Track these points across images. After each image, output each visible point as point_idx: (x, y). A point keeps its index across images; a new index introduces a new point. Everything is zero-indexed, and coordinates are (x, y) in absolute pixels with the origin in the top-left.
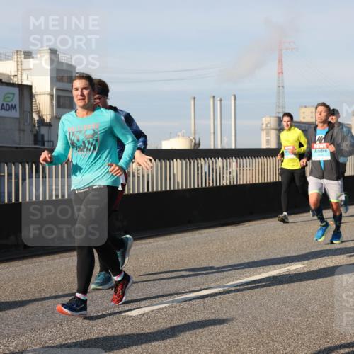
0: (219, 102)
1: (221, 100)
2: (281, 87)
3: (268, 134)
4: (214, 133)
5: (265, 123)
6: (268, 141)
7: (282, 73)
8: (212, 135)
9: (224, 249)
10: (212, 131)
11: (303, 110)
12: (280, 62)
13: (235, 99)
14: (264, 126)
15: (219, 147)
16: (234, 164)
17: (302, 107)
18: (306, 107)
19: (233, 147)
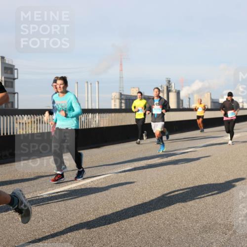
0: (90, 85)
1: (91, 84)
2: (121, 78)
3: (115, 101)
4: (88, 101)
5: (113, 96)
6: (115, 105)
7: (122, 70)
8: (86, 102)
9: (92, 160)
10: (86, 100)
11: (133, 89)
12: (121, 65)
13: (98, 83)
14: (113, 97)
15: (90, 108)
16: (97, 117)
17: (131, 88)
18: (134, 88)
19: (97, 108)
